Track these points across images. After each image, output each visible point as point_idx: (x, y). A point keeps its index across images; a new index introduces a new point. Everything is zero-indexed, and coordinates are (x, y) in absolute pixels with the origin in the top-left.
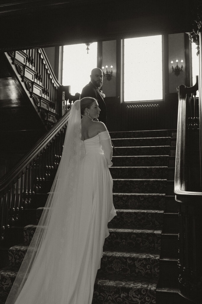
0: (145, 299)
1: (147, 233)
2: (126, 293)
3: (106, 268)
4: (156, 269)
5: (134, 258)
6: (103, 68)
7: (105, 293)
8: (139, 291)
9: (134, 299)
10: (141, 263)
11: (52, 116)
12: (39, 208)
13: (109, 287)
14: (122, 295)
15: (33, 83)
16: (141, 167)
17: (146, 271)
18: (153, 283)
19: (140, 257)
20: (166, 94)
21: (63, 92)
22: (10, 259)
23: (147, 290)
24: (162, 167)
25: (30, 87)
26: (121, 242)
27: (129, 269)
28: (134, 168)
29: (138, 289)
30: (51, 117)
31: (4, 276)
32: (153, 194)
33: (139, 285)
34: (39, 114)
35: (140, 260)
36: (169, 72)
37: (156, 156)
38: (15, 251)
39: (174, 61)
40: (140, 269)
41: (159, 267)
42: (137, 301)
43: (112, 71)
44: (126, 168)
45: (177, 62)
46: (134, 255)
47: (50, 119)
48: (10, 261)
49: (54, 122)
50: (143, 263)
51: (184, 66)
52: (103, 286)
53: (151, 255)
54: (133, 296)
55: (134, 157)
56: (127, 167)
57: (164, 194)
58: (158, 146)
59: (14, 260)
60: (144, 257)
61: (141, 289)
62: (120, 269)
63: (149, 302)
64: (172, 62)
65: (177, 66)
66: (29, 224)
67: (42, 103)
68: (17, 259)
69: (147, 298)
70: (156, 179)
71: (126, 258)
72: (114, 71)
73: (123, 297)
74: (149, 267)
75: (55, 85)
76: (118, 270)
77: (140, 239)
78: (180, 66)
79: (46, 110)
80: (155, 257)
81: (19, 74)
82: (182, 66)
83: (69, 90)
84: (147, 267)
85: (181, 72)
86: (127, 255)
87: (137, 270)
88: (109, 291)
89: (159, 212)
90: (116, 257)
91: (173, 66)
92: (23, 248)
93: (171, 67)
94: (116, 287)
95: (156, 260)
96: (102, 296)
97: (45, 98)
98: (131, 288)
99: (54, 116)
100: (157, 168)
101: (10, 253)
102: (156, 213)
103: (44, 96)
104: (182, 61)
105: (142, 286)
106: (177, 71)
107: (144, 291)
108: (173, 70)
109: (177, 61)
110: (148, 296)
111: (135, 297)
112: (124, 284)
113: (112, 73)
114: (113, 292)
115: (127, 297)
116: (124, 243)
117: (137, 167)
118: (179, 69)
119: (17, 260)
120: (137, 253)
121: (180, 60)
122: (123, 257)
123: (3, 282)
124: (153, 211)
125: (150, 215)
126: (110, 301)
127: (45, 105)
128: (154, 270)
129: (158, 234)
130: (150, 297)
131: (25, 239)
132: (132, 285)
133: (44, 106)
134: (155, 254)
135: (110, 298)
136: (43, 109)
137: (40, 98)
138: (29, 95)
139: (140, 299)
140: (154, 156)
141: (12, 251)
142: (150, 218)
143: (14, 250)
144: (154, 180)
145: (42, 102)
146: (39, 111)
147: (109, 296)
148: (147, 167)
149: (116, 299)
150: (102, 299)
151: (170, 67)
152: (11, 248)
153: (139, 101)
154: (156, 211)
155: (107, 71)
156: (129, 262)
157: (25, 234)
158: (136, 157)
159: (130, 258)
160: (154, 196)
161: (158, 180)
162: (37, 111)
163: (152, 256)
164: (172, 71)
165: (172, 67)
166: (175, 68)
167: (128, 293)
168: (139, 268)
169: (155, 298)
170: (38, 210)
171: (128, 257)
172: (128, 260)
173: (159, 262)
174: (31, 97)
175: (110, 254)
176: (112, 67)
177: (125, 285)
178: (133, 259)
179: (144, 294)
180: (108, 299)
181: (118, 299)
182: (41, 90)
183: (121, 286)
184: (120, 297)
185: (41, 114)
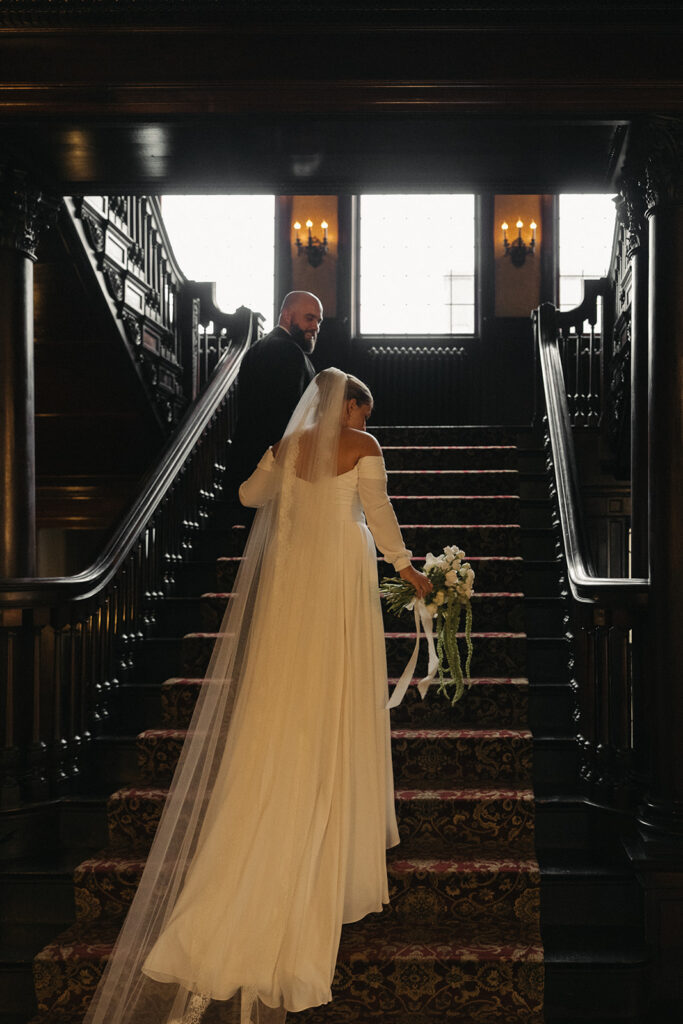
0: (511, 820)
1: (495, 685)
2: (466, 814)
3: (403, 767)
4: (524, 762)
5: (472, 739)
6: (297, 226)
7: (416, 818)
8: (497, 805)
9: (485, 825)
10: (491, 751)
11: (169, 376)
12: (189, 635)
13: (426, 803)
14: (457, 817)
15: (124, 274)
16: (451, 526)
17: (500, 767)
18: (526, 788)
19: (487, 736)
20: (485, 319)
21: (195, 301)
22: (141, 763)
23: (515, 802)
24: (507, 526)
25: (119, 288)
26: (428, 708)
27: (461, 767)
28: (431, 529)
29: (496, 801)
30: (166, 378)
31: (148, 799)
32: (495, 594)
33: (496, 795)
34: (137, 367)
35: (488, 743)
36: (496, 256)
37: (486, 497)
38: (155, 743)
39: (512, 224)
40: (485, 764)
41: (531, 755)
42: (491, 828)
43: (325, 239)
44: (410, 529)
45: (520, 229)
46: (471, 733)
47: (163, 381)
48: (141, 767)
49: (173, 392)
50: (495, 749)
51: (538, 241)
52: (412, 802)
53: (510, 732)
54: (482, 817)
55: (426, 499)
56: (412, 526)
57: (521, 595)
58: (486, 471)
59: (152, 764)
60: (497, 735)
61: (502, 801)
62: (437, 767)
63: (518, 827)
64: (505, 226)
65: (520, 240)
66: (172, 677)
67: (145, 334)
68: (164, 762)
69: (515, 818)
70: (496, 558)
71: (453, 741)
72: (332, 238)
73: (459, 821)
74: (508, 758)
75: (174, 280)
76: (432, 770)
77: (477, 699)
78: (527, 240)
79: (154, 355)
80: (523, 735)
81: (93, 247)
82: (533, 240)
83: (214, 297)
84: (504, 759)
85: (528, 258)
86: (456, 734)
87: (479, 769)
88: (426, 812)
89: (515, 636)
90: (428, 739)
91: (508, 238)
92: (175, 734)
93: (503, 243)
94: (442, 802)
95: (526, 740)
96: (408, 824)
97: (153, 318)
98: (479, 801)
99: (173, 372)
100: (494, 529)
101: (141, 747)
102: (508, 639)
103: (151, 314)
104: (533, 226)
105: (501, 795)
106: (519, 252)
107: (508, 805)
108: (508, 250)
109: (520, 224)
110: (518, 813)
111: (486, 821)
112: (459, 794)
113: (325, 243)
114: (436, 814)
115: (469, 821)
116: (437, 711)
117: (440, 526)
118: (525, 248)
119: (161, 765)
120: (476, 728)
121: (527, 224)
122: (448, 739)
123: (145, 815)
124: (501, 635)
125: (493, 643)
126: (428, 834)
127: (152, 340)
128: (521, 763)
129: (522, 685)
130: (523, 816)
131: (166, 715)
132: (478, 795)
133: (151, 345)
134: (522, 730)
135: (427, 828)
136: (148, 352)
137: (142, 319)
138: (114, 311)
139: (499, 823)
140: (480, 497)
141: (145, 741)
142: (494, 650)
143: (152, 740)
144: (491, 558)
145: (146, 331)
146: (138, 359)
147: (424, 822)
148: (468, 526)
149: (441, 828)
150: (408, 832)
151: (499, 240)
152: (142, 735)
153: (384, 335)
154: (509, 635)
155: (310, 239)
156: (461, 750)
157: (167, 702)
158: (431, 500)
159: (464, 741)
160: (498, 598)
161: (501, 558)
162: (132, 357)
163: (514, 734)
164: (504, 253)
165: (506, 241)
166: (513, 243)
167: (471, 813)
168: (484, 761)
169: (533, 816)
170: (188, 639)
171: (459, 739)
172: (458, 744)
173: (532, 746)
174: (120, 316)
175: (410, 734)
176: (324, 225)
177: (462, 795)
178: (471, 742)
179: (509, 809)
180: (423, 830)
181: (446, 827)
182: (142, 294)
183: (454, 798)
184: (450, 822)
185: (143, 366)
